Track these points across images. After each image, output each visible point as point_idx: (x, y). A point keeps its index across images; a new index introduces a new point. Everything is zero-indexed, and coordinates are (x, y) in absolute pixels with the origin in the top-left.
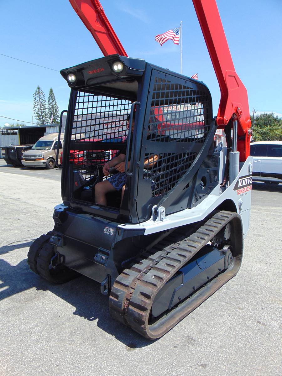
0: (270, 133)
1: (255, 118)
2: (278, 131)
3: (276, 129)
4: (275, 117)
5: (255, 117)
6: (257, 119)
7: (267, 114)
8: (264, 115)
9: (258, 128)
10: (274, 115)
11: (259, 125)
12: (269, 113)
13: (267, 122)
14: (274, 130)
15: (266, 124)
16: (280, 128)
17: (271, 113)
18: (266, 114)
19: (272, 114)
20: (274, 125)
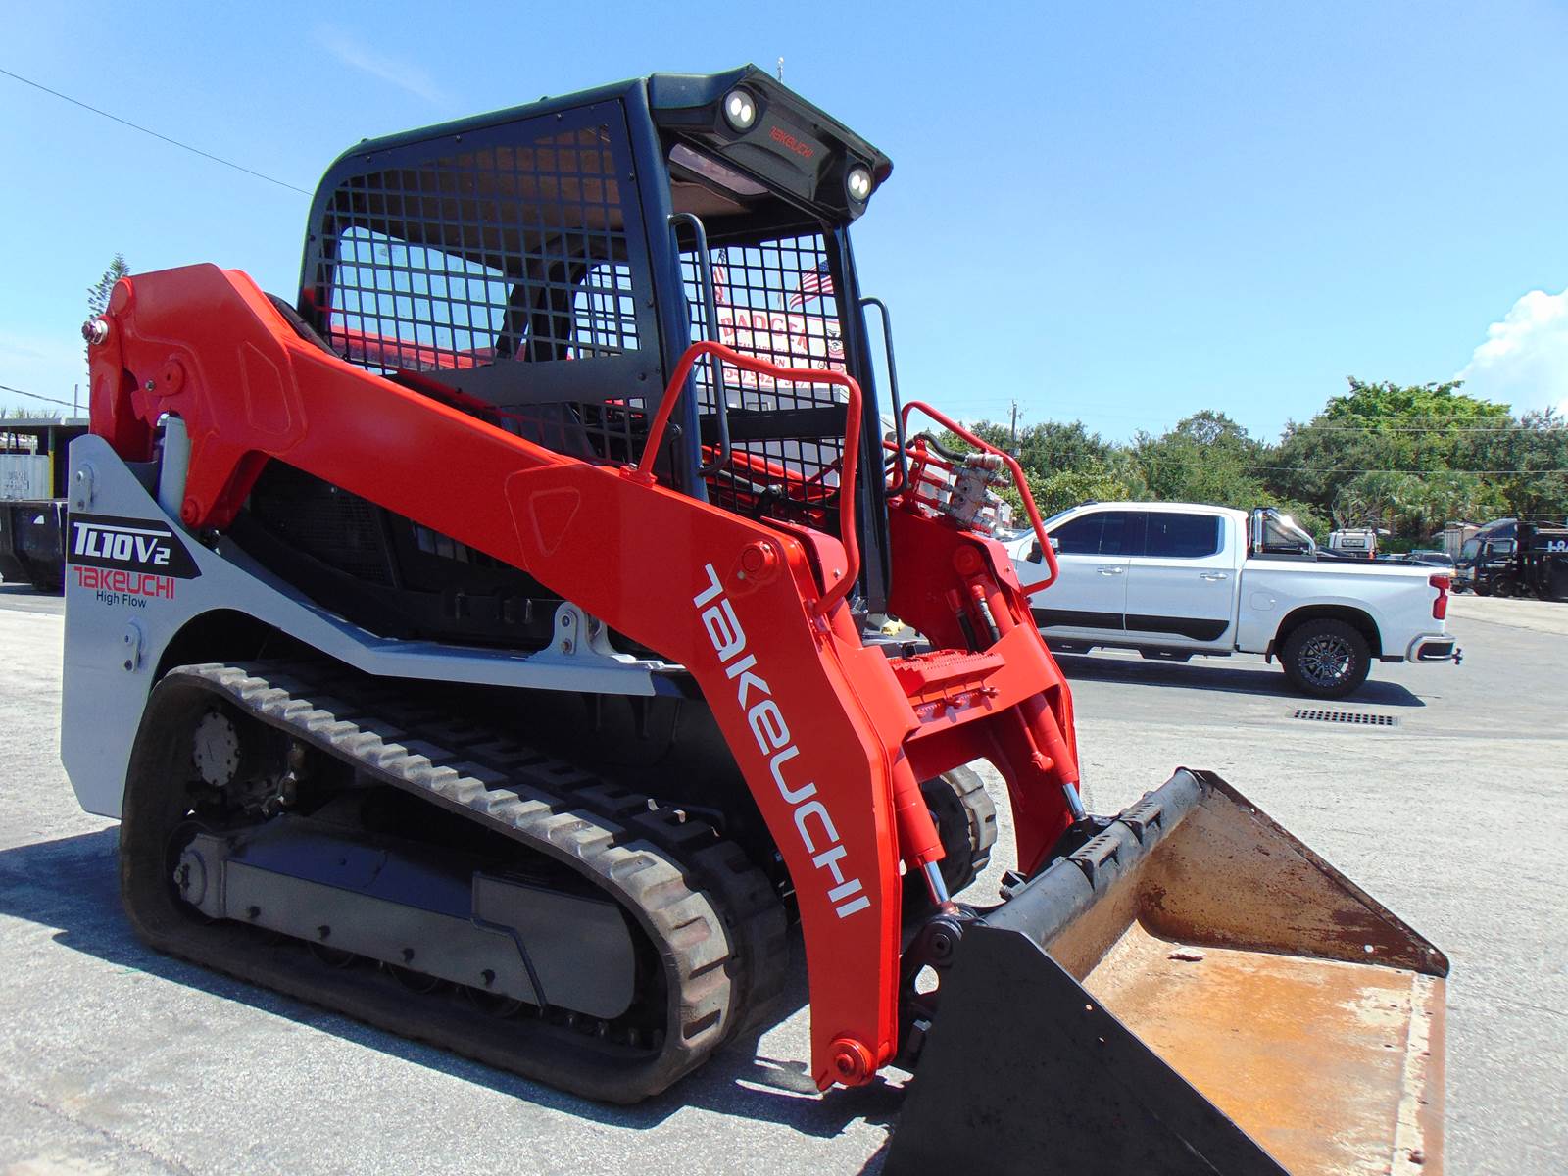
0: (1074, 497)
1: (1017, 439)
2: (1103, 490)
3: (1096, 482)
4: (1089, 437)
5: (1019, 434)
6: (1027, 443)
7: (1059, 427)
9: (1030, 476)
10: (1085, 431)
11: (1034, 466)
12: (1067, 422)
13: (1062, 453)
14: (1089, 484)
15: (1057, 463)
16: (1109, 477)
17: (1075, 423)
18: (1056, 424)
19: (1078, 427)
20: (1089, 469)
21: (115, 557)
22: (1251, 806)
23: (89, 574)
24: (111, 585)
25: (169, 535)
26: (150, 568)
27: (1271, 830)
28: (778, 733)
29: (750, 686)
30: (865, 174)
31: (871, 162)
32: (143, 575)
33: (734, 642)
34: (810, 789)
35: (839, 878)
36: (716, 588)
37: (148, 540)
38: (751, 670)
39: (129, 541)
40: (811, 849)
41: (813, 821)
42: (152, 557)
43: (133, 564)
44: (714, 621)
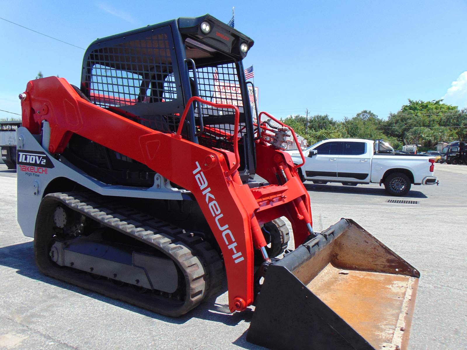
0: (325, 137)
1: (308, 120)
2: (334, 135)
3: (332, 132)
4: (330, 119)
6: (311, 121)
7: (321, 116)
8: (317, 117)
9: (312, 131)
10: (329, 117)
11: (313, 128)
12: (323, 115)
13: (322, 124)
14: (330, 133)
15: (320, 127)
16: (336, 131)
18: (320, 115)
19: (326, 116)
20: (330, 128)
21: (30, 162)
22: (363, 229)
23: (23, 167)
24: (30, 170)
25: (45, 156)
26: (40, 165)
27: (368, 236)
28: (217, 210)
29: (209, 197)
30: (245, 45)
31: (247, 41)
32: (38, 167)
33: (204, 184)
34: (227, 226)
35: (235, 252)
36: (199, 169)
37: (39, 157)
38: (209, 192)
39: (34, 157)
40: (227, 243)
41: (227, 235)
42: (41, 162)
43: (35, 164)
44: (199, 178)
